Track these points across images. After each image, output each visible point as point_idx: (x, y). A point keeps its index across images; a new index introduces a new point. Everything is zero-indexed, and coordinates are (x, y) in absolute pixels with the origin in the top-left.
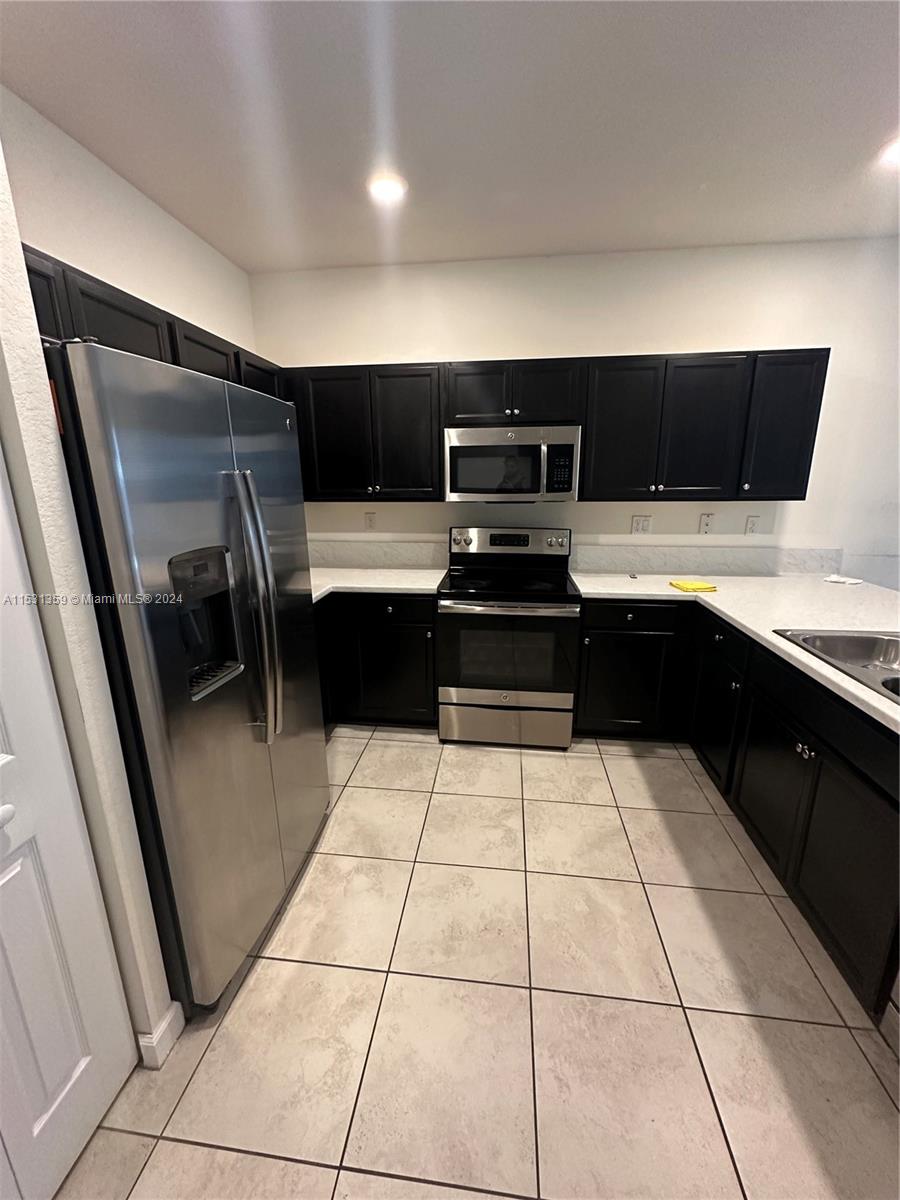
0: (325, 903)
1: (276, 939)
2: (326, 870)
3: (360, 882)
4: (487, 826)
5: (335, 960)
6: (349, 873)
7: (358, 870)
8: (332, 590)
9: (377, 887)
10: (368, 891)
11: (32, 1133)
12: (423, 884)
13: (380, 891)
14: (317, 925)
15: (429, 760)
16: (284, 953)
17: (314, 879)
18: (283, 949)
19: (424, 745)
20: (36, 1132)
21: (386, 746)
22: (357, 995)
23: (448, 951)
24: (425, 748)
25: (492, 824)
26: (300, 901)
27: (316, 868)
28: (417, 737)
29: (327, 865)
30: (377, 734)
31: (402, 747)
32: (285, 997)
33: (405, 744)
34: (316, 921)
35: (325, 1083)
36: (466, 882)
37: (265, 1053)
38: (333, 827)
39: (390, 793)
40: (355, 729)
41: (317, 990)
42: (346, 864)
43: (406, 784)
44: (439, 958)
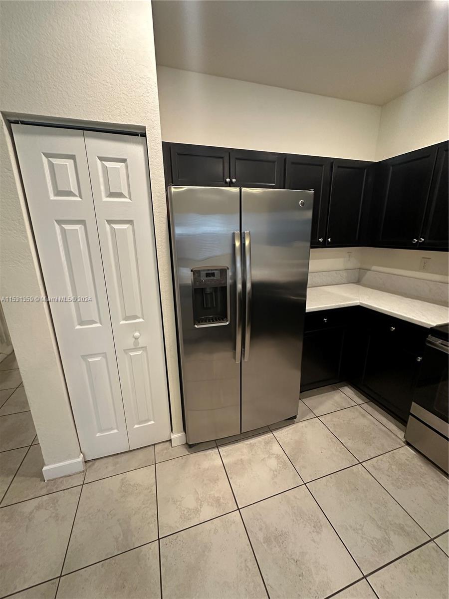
0: (252, 455)
1: (227, 448)
2: (267, 443)
3: (273, 463)
4: (374, 519)
5: (231, 478)
6: (273, 454)
7: (278, 457)
8: (358, 304)
9: (275, 473)
10: (271, 470)
11: (134, 426)
12: (296, 498)
13: (275, 476)
14: (241, 459)
15: (383, 445)
16: (224, 455)
17: (260, 442)
18: (225, 454)
19: (390, 433)
20: (135, 427)
21: (363, 416)
22: (222, 500)
23: (267, 540)
24: (389, 436)
25: (380, 523)
26: (247, 444)
27: (265, 438)
28: (393, 427)
29: (270, 441)
30: (366, 406)
31: (374, 423)
32: (208, 469)
33: (377, 423)
34: (243, 457)
35: (184, 510)
36: (317, 528)
37: (187, 478)
38: (290, 429)
39: (335, 440)
40: (356, 394)
41: (215, 480)
42: (276, 449)
43: (349, 444)
44: (261, 536)
